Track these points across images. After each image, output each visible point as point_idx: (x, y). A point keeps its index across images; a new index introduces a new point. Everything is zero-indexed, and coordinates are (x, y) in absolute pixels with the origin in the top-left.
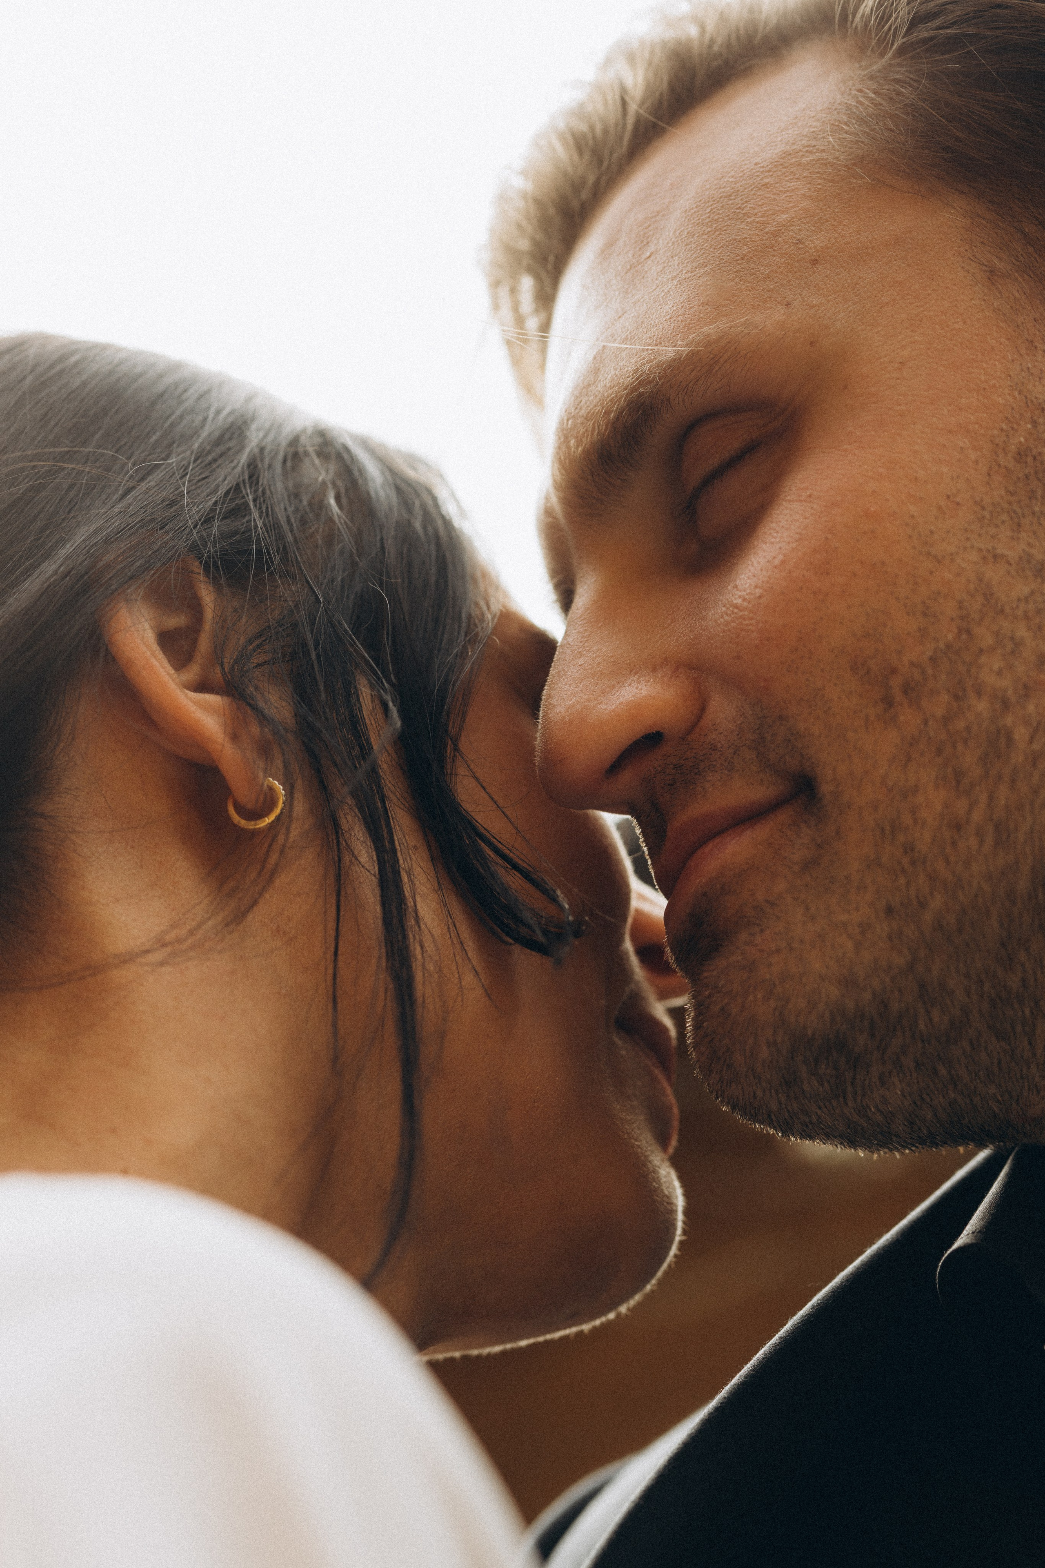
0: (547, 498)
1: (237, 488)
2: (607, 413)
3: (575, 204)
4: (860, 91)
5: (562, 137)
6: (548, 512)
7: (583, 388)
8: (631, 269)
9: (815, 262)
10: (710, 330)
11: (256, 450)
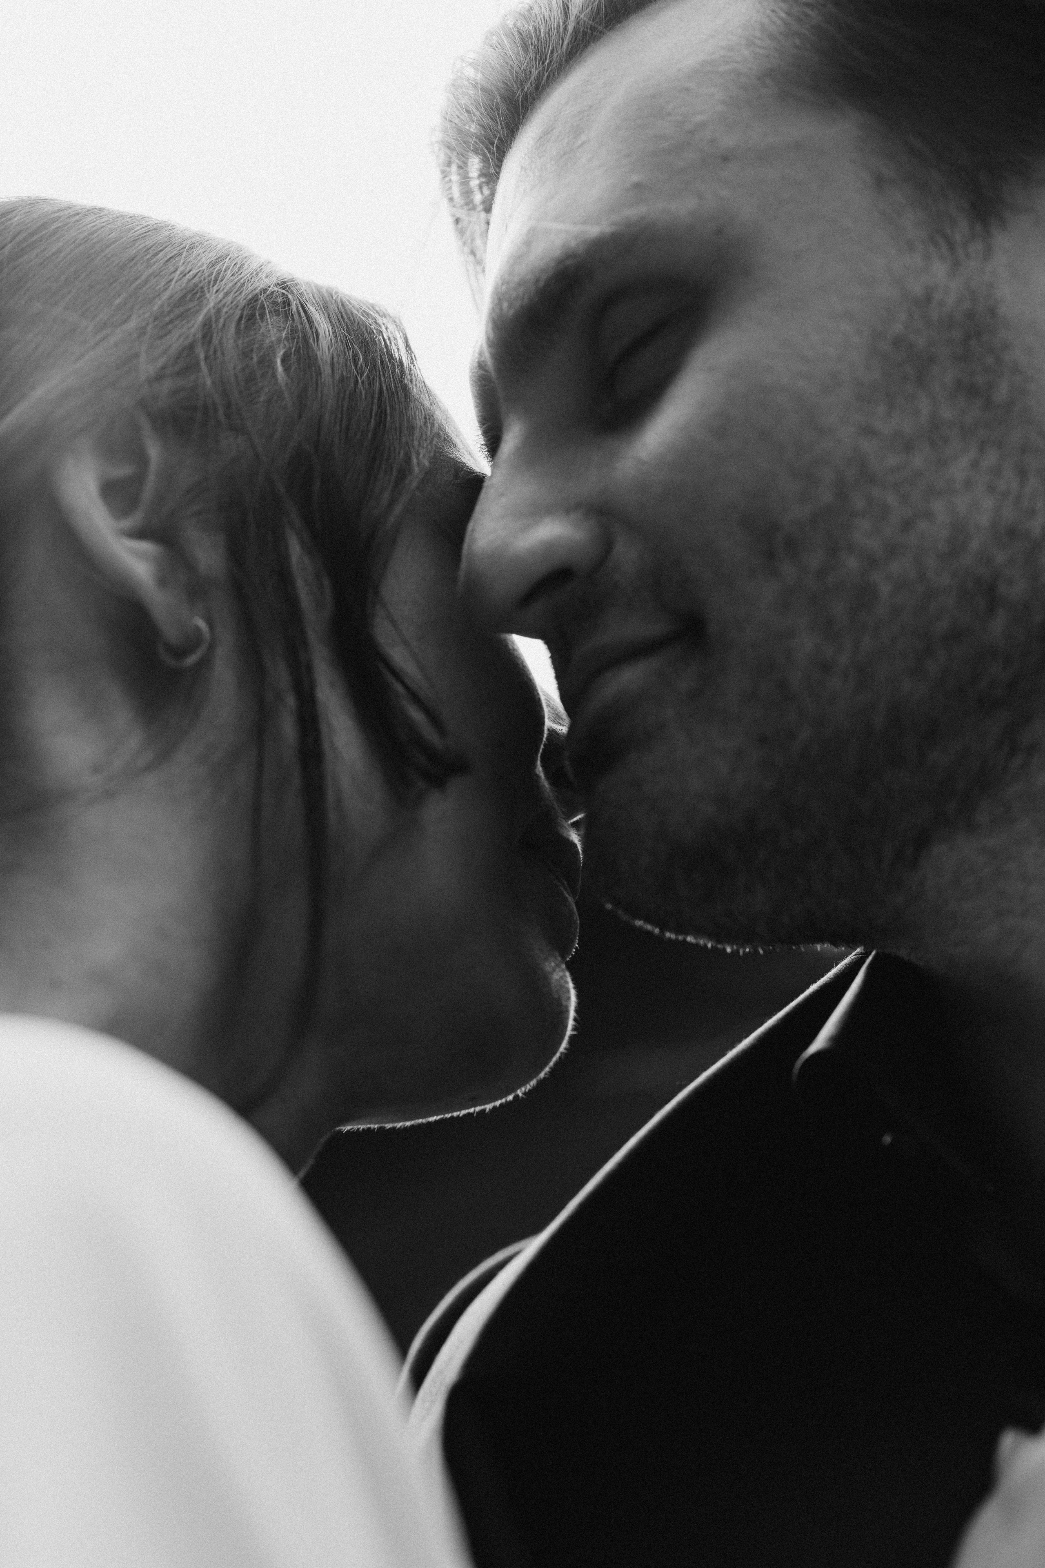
0: (481, 354)
1: (191, 347)
2: (538, 280)
3: (520, 95)
4: (773, 11)
5: (510, 35)
6: (481, 366)
7: (517, 258)
8: (564, 154)
9: (725, 159)
10: (634, 212)
11: (213, 312)
